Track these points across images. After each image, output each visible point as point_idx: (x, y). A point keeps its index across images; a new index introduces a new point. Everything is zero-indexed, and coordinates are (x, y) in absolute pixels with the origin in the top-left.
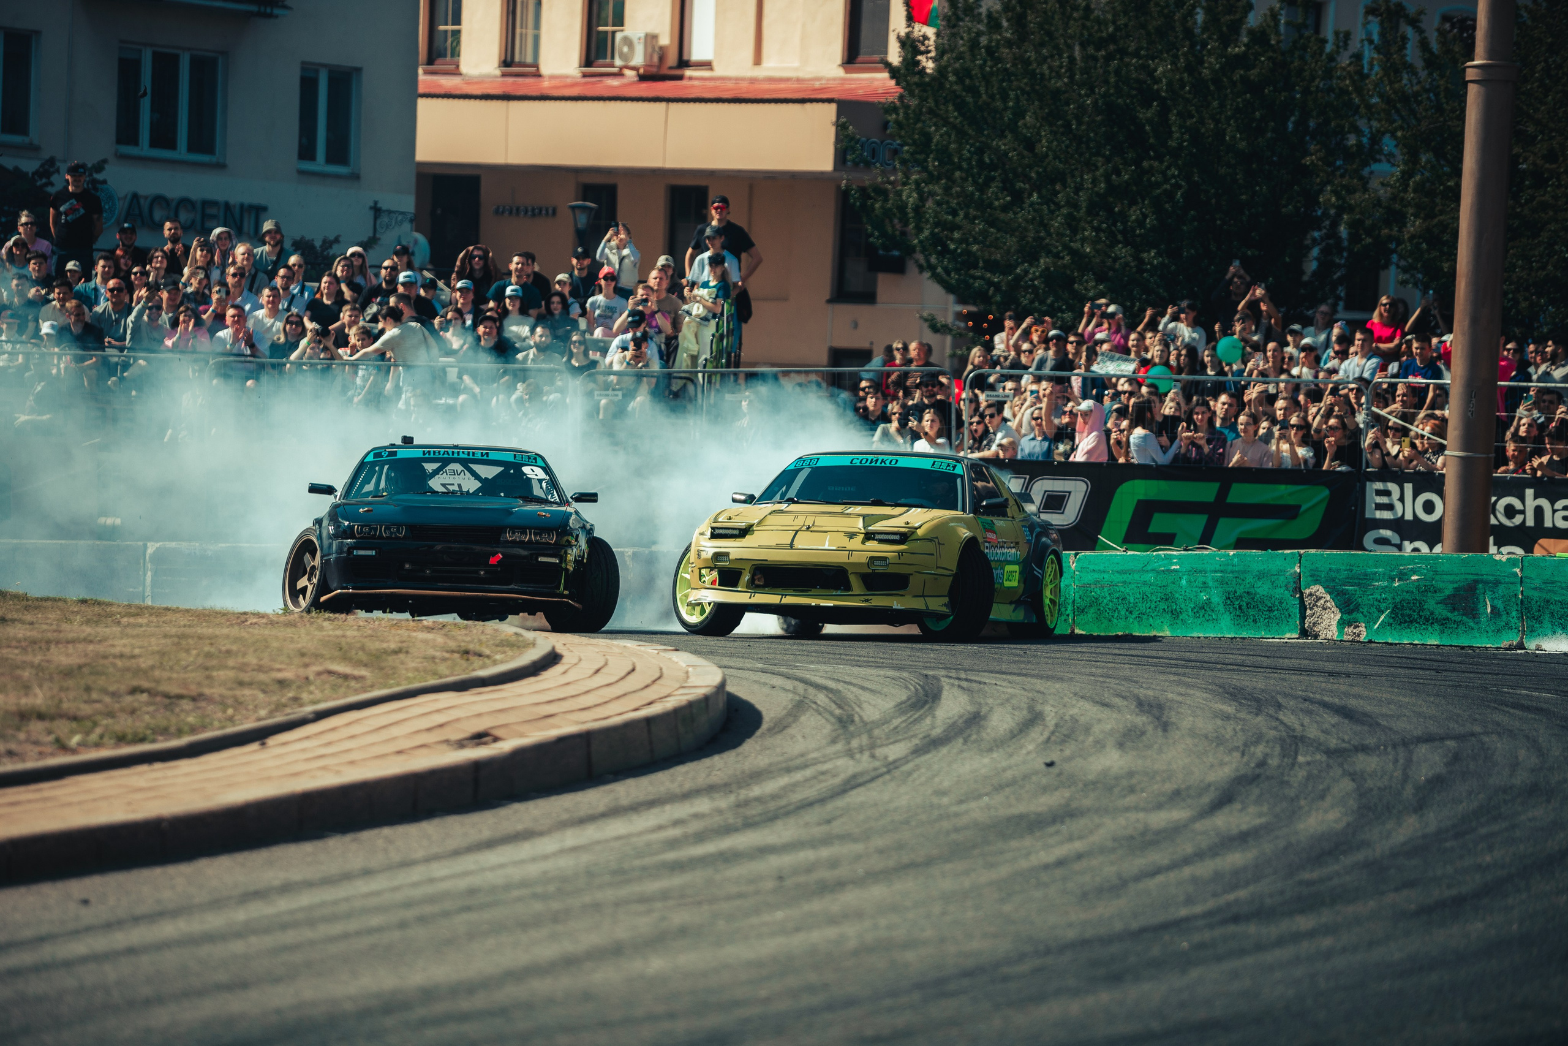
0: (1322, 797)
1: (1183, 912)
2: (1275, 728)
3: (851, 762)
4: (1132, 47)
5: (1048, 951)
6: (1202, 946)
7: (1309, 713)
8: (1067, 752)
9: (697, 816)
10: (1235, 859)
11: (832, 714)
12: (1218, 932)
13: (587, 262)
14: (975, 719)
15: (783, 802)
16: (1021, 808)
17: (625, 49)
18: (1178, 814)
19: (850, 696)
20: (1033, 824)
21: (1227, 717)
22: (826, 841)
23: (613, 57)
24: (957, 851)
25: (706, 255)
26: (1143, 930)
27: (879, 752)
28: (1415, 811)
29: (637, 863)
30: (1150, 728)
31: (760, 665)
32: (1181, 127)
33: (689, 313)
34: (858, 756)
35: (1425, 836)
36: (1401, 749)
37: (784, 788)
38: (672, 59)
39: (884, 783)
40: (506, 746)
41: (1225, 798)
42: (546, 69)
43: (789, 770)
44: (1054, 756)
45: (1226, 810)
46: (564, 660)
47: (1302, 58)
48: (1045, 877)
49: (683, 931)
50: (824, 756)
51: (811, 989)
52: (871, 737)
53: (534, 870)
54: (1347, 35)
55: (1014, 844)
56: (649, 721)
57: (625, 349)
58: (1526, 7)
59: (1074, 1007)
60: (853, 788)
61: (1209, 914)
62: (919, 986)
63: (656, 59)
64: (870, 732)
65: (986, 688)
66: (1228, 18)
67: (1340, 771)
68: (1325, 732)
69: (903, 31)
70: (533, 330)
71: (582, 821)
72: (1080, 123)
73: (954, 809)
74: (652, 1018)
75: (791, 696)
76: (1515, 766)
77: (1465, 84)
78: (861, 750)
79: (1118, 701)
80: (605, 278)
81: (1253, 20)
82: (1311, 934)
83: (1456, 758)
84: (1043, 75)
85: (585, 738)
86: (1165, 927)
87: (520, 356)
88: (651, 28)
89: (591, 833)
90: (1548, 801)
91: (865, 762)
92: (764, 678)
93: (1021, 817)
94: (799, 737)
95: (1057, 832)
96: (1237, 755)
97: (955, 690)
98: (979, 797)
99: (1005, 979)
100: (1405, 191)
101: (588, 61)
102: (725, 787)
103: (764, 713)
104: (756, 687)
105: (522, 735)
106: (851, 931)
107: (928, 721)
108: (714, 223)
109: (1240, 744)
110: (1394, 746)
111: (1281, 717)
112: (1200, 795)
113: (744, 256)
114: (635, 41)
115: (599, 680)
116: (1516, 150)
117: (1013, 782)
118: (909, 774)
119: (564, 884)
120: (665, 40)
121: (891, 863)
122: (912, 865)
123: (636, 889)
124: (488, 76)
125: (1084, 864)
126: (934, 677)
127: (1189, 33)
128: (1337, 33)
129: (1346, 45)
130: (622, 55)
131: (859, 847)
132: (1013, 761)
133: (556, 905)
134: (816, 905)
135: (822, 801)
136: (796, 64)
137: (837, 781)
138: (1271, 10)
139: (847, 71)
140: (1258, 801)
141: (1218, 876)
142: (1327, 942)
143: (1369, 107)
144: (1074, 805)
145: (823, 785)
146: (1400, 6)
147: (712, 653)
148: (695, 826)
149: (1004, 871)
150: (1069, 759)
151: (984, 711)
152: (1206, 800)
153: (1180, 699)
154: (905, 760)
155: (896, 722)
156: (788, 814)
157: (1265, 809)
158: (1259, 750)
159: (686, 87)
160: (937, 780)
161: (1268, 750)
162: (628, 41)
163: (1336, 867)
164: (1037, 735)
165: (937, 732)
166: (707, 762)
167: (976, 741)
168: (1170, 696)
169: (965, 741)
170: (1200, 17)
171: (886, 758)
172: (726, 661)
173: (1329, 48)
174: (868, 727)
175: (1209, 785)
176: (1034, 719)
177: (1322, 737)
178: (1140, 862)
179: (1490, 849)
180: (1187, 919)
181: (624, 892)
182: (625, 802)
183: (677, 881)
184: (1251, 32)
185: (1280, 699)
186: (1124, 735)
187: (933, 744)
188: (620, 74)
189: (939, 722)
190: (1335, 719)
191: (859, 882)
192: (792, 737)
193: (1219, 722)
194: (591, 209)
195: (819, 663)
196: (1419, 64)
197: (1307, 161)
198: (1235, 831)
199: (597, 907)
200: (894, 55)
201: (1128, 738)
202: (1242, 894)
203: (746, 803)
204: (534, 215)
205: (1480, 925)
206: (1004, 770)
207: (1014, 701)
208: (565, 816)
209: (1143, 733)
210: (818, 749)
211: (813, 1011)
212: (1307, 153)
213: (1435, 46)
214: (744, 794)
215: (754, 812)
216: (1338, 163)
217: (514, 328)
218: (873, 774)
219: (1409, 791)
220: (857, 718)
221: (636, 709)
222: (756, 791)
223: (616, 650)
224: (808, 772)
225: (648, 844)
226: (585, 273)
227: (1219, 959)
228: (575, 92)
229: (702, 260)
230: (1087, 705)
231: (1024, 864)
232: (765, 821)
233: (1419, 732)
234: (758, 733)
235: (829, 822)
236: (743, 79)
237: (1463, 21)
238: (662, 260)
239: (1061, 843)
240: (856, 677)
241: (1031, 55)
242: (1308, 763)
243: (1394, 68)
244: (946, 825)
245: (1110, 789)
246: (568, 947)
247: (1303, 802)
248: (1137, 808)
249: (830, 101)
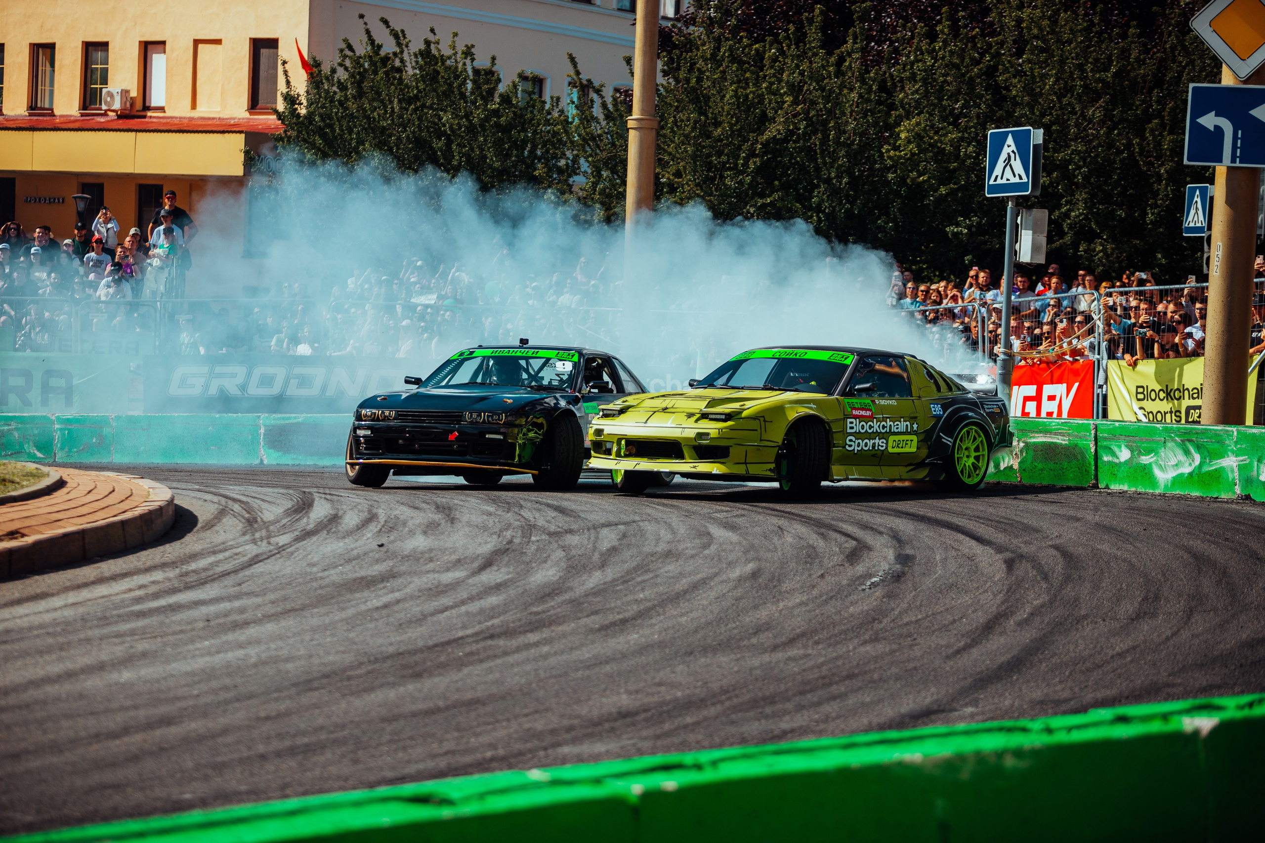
0: (545, 562)
1: (460, 634)
2: (518, 520)
3: (255, 547)
4: (429, 103)
5: (377, 660)
6: (471, 654)
7: (539, 510)
8: (392, 538)
9: (153, 582)
10: (493, 600)
11: (243, 517)
12: (481, 645)
13: (84, 232)
14: (335, 518)
15: (210, 573)
16: (363, 573)
17: (109, 99)
18: (459, 574)
19: (255, 506)
20: (368, 583)
21: (490, 514)
22: (238, 596)
23: (101, 104)
24: (322, 600)
25: (162, 227)
26: (436, 646)
27: (273, 540)
28: (600, 568)
29: (115, 612)
30: (443, 522)
31: (197, 487)
32: (459, 153)
33: (150, 264)
34: (259, 543)
35: (605, 583)
36: (592, 531)
37: (211, 564)
38: (139, 105)
39: (276, 560)
40: (30, 540)
41: (488, 563)
42: (57, 112)
43: (214, 553)
44: (384, 540)
45: (488, 570)
46: (68, 485)
47: (532, 112)
48: (376, 615)
49: (144, 655)
50: (238, 544)
51: (226, 688)
52: (268, 531)
53: (47, 618)
54: (558, 99)
55: (357, 595)
56: (123, 523)
57: (109, 287)
58: (662, 85)
59: (392, 694)
60: (256, 563)
61: (476, 634)
62: (295, 685)
63: (128, 105)
64: (267, 528)
65: (342, 499)
66: (486, 86)
67: (556, 546)
68: (548, 522)
69: (285, 91)
70: (49, 275)
71: (79, 587)
72: (398, 149)
73: (320, 575)
74: (123, 709)
75: (217, 506)
76: (658, 540)
77: (628, 130)
78: (262, 540)
79: (424, 506)
80: (96, 242)
81: (502, 88)
82: (537, 644)
83: (624, 536)
84: (374, 118)
85: (82, 534)
86: (449, 643)
87: (40, 291)
88: (125, 87)
89: (85, 594)
90: (677, 561)
91: (264, 547)
92: (199, 495)
93: (362, 578)
94: (222, 532)
95: (384, 587)
96: (495, 537)
97: (323, 502)
98: (336, 567)
99: (349, 678)
100: (594, 194)
101: (84, 106)
102: (173, 564)
103: (199, 517)
104: (194, 501)
105: (41, 533)
106: (253, 652)
107: (305, 520)
108: (167, 208)
109: (497, 530)
110: (588, 529)
111: (522, 513)
112: (473, 562)
113: (186, 228)
114: (115, 94)
115: (91, 497)
116: (657, 170)
117: (358, 557)
118: (292, 554)
119: (67, 626)
120: (134, 94)
121: (279, 609)
122: (293, 610)
123: (114, 628)
124: (21, 115)
125: (401, 605)
126: (310, 493)
127: (463, 96)
128: (552, 98)
129: (558, 105)
130: (106, 103)
131: (259, 600)
132: (358, 544)
133: (61, 640)
134: (230, 637)
135: (235, 571)
136: (219, 109)
137: (246, 559)
138: (514, 82)
139: (251, 114)
140: (507, 565)
141: (482, 611)
142: (546, 649)
143: (572, 142)
144: (395, 570)
145: (237, 561)
146: (589, 81)
147: (166, 480)
148: (153, 589)
149: (350, 612)
150: (393, 542)
151: (340, 513)
152: (476, 565)
153: (462, 503)
154: (290, 545)
155: (284, 521)
156: (213, 580)
157: (511, 569)
158: (508, 534)
159: (148, 123)
160: (309, 557)
161: (514, 534)
162: (110, 95)
163: (552, 604)
164: (373, 527)
165: (311, 527)
166: (161, 548)
167: (335, 532)
168: (456, 501)
169: (328, 532)
170: (470, 86)
171: (277, 544)
172: (175, 485)
173: (547, 106)
174: (266, 525)
175: (478, 556)
176: (372, 517)
177: (546, 525)
178: (435, 604)
179: (643, 589)
180: (462, 638)
181: (106, 631)
182: (107, 574)
183: (140, 623)
184: (501, 95)
185: (522, 502)
186: (428, 526)
187: (307, 534)
188: (105, 114)
189: (311, 521)
190: (554, 514)
191: (258, 622)
192: (217, 532)
193: (485, 517)
194: (87, 198)
195: (236, 485)
196: (601, 117)
197: (537, 173)
198: (493, 583)
199: (88, 640)
200: (281, 106)
201: (430, 528)
202: (496, 621)
203: (187, 574)
204: (50, 203)
205: (636, 636)
206: (352, 550)
207: (359, 507)
208: (68, 584)
209: (439, 525)
210: (233, 539)
211: (227, 702)
212: (535, 169)
213: (610, 107)
214: (185, 568)
215: (191, 580)
216: (555, 176)
217: (37, 274)
218: (269, 554)
219: (596, 556)
220: (259, 519)
221: (115, 516)
222: (193, 566)
223: (102, 478)
224: (227, 554)
225: (122, 601)
226: (83, 239)
227: (481, 661)
228: (77, 125)
229: (159, 231)
230: (404, 508)
231: (363, 607)
232: (197, 585)
233: (603, 521)
234: (195, 530)
235: (240, 585)
236: (185, 118)
237: (626, 91)
238: (133, 231)
239: (387, 594)
240: (259, 494)
241: (367, 106)
242: (538, 541)
243: (587, 119)
244: (315, 584)
245: (418, 560)
246: (69, 665)
247: (534, 565)
248: (434, 571)
249: (240, 132)
